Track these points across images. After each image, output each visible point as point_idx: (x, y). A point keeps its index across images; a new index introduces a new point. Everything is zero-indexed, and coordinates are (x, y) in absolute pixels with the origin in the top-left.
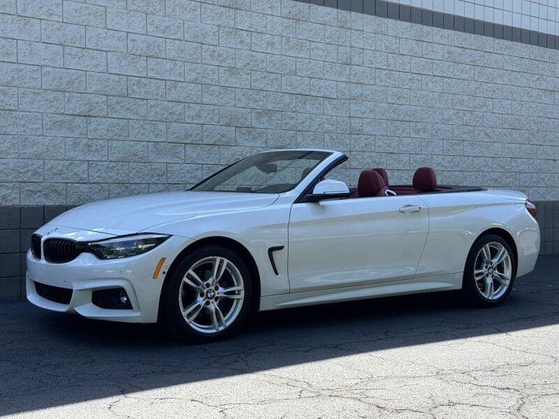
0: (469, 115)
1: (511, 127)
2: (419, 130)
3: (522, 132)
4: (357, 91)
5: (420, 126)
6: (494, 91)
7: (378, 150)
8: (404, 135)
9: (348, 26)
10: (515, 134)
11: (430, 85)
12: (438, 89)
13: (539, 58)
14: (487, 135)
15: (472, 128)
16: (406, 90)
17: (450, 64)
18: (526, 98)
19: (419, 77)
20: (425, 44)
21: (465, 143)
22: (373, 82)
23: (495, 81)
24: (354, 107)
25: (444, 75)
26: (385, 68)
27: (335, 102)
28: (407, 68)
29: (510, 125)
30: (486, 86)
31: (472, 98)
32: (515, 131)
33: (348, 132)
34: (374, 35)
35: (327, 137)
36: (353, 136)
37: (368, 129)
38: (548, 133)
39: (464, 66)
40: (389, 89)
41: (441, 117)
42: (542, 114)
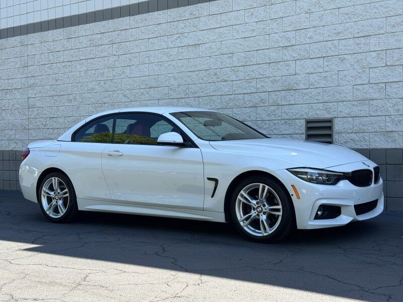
0: (109, 83)
1: (148, 86)
2: (71, 100)
3: (160, 89)
4: (31, 81)
5: (71, 97)
6: (131, 60)
7: (45, 116)
8: (61, 105)
9: (26, 44)
10: (152, 91)
11: (78, 67)
12: (84, 68)
13: (178, 19)
14: (125, 96)
15: (111, 93)
16: (60, 75)
17: (92, 48)
18: (165, 58)
19: (70, 63)
20: (73, 40)
21: (106, 105)
22: (41, 74)
23: (132, 51)
24: (31, 92)
25: (87, 57)
26: (47, 63)
27: (20, 90)
28: (61, 60)
29: (147, 85)
30: (123, 58)
31: (111, 70)
32: (152, 89)
33: (27, 107)
34: (40, 44)
35: (16, 112)
36: (31, 109)
37: (38, 104)
38: (190, 86)
39: (103, 47)
40: (50, 76)
41: (86, 88)
42: (183, 69)
